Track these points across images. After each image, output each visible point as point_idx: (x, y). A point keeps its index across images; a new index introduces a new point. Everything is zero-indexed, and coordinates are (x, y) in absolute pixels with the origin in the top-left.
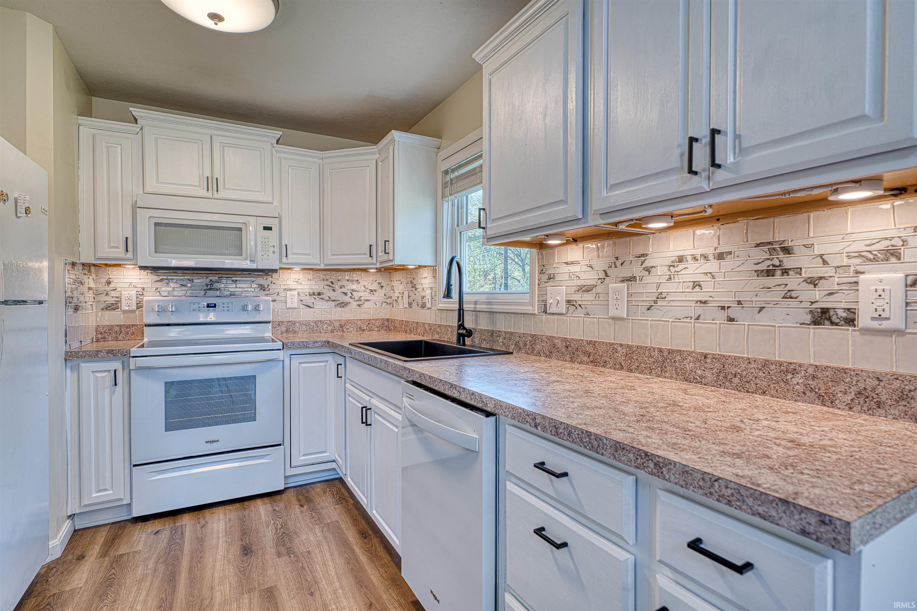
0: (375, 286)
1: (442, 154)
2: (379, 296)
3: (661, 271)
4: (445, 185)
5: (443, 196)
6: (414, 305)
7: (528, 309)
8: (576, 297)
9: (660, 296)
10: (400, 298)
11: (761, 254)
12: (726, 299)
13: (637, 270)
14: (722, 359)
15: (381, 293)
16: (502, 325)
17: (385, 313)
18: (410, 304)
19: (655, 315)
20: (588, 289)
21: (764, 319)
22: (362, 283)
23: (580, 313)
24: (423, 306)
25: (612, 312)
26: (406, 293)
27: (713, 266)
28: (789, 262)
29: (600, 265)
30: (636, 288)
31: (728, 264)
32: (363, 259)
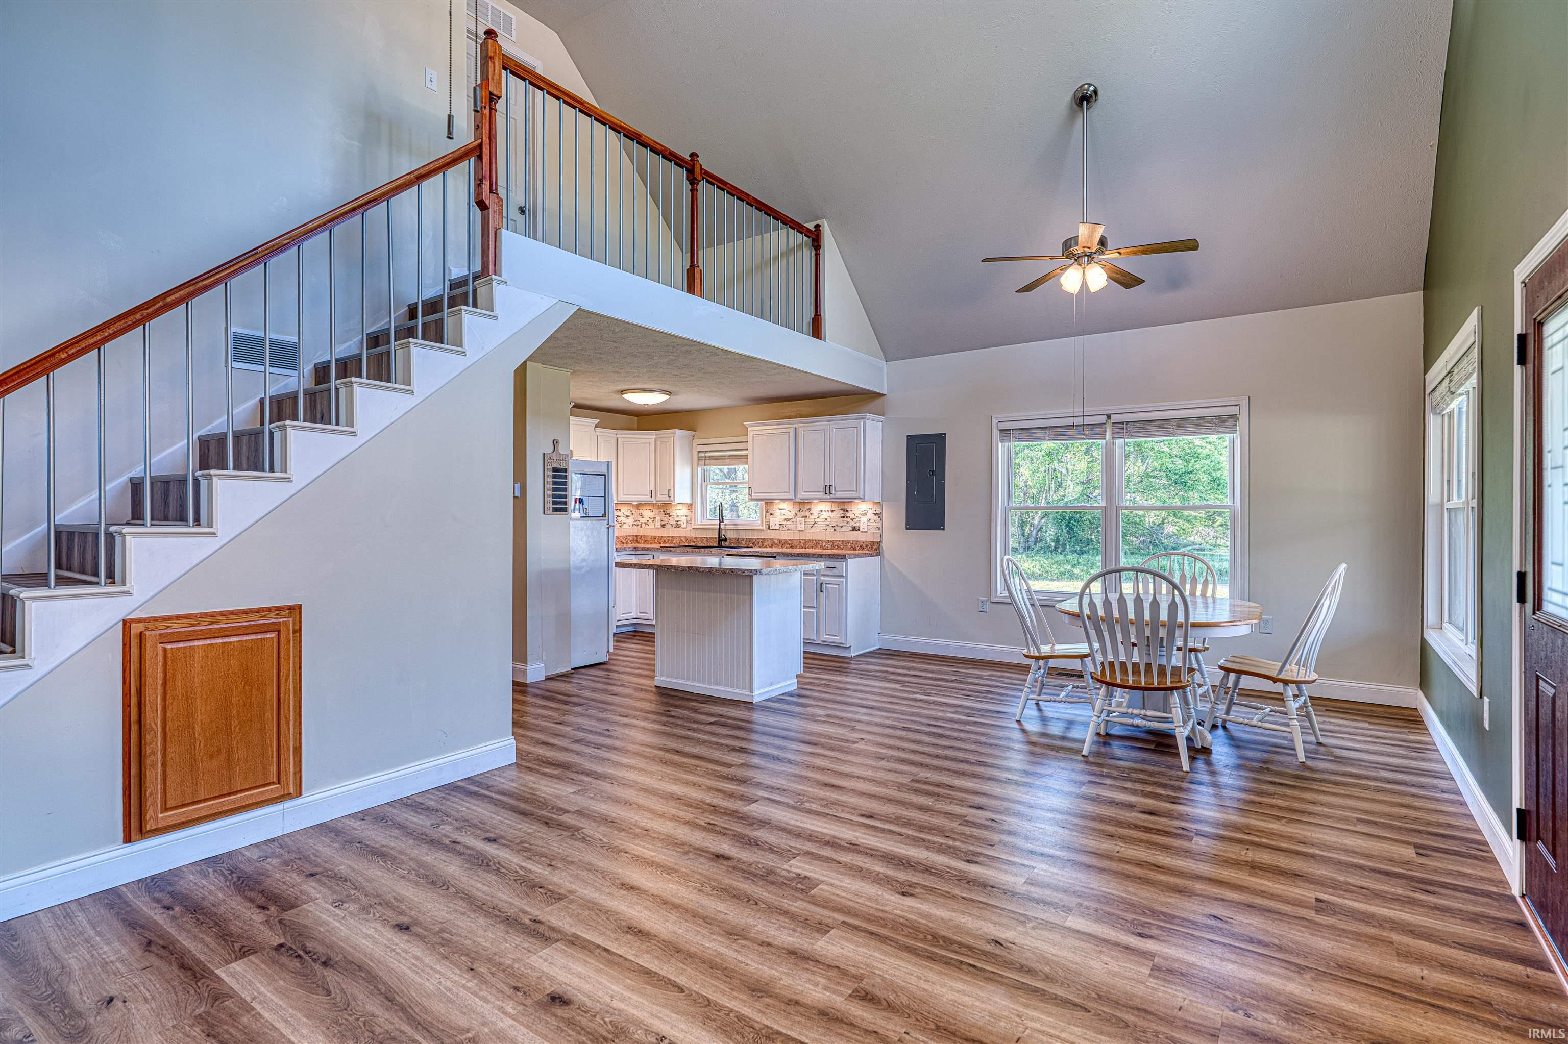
0: (629, 513)
1: (696, 441)
2: (630, 521)
3: (816, 514)
4: (699, 459)
5: (698, 465)
6: (668, 526)
7: (760, 528)
8: (784, 522)
9: (815, 523)
10: (650, 521)
11: (842, 512)
12: (834, 524)
13: (808, 514)
14: (832, 541)
15: (632, 518)
16: (743, 535)
17: (635, 531)
18: (663, 526)
19: (813, 529)
20: (789, 520)
21: (843, 529)
22: (622, 511)
23: (785, 529)
24: (678, 526)
25: (799, 528)
26: (658, 519)
27: (830, 514)
28: (848, 514)
29: (794, 511)
30: (807, 520)
31: (834, 514)
32: (646, 498)
